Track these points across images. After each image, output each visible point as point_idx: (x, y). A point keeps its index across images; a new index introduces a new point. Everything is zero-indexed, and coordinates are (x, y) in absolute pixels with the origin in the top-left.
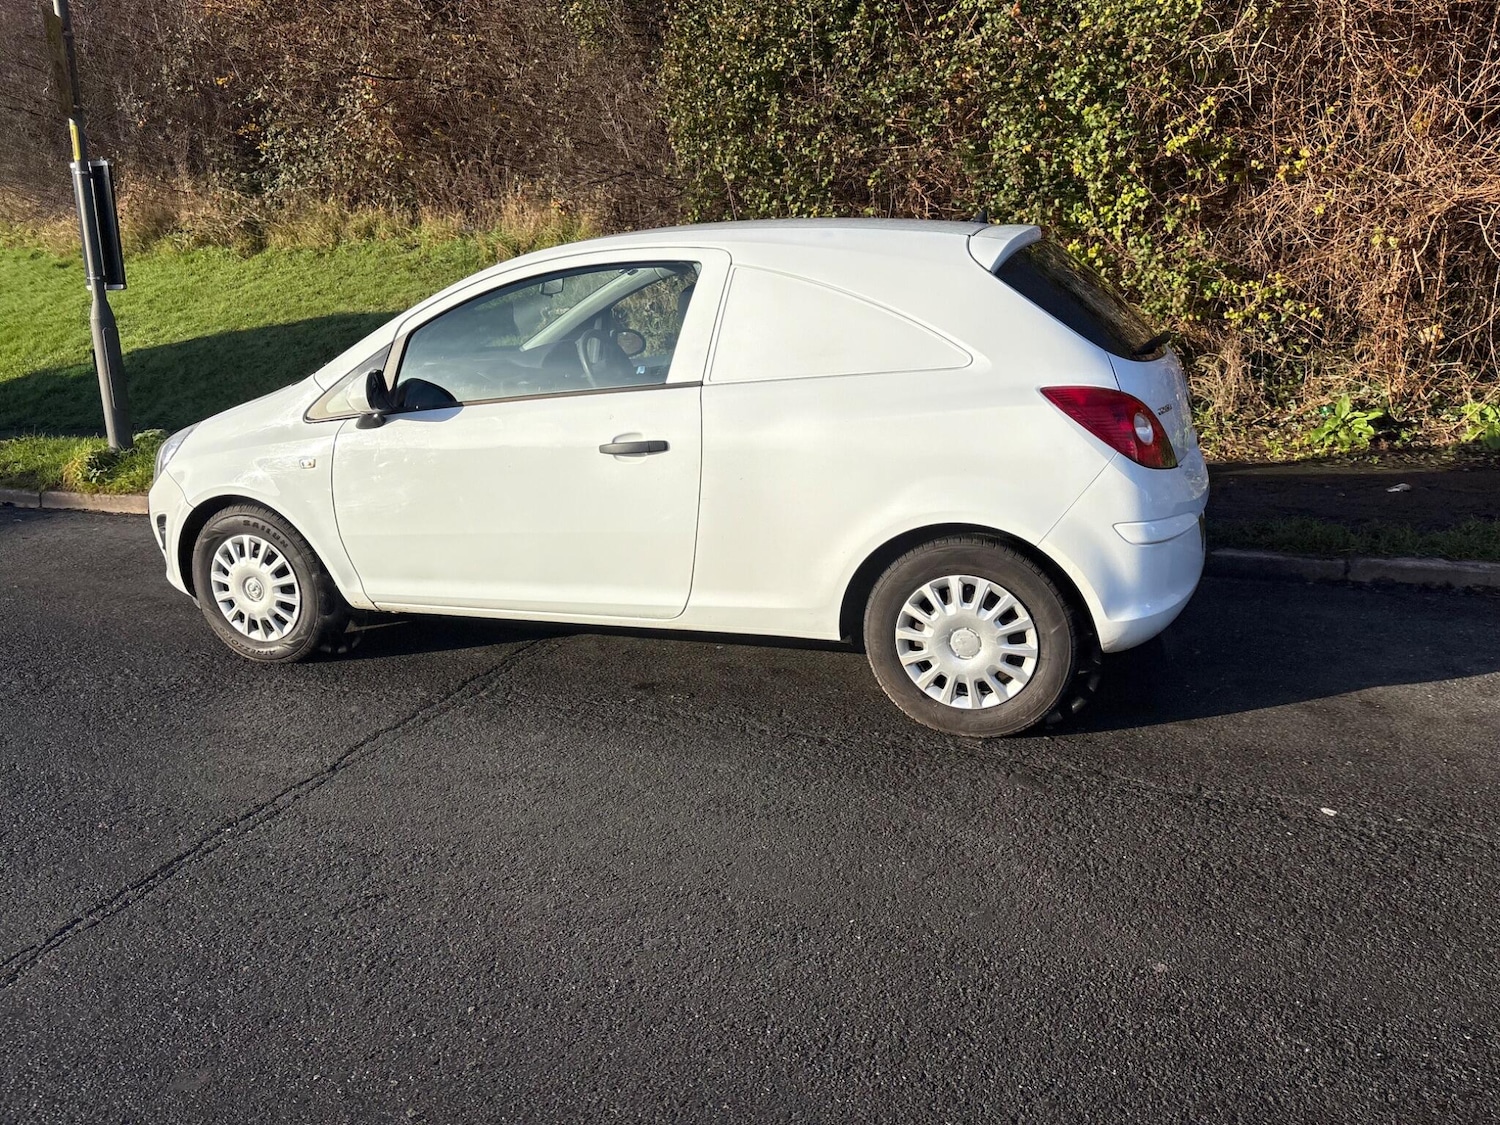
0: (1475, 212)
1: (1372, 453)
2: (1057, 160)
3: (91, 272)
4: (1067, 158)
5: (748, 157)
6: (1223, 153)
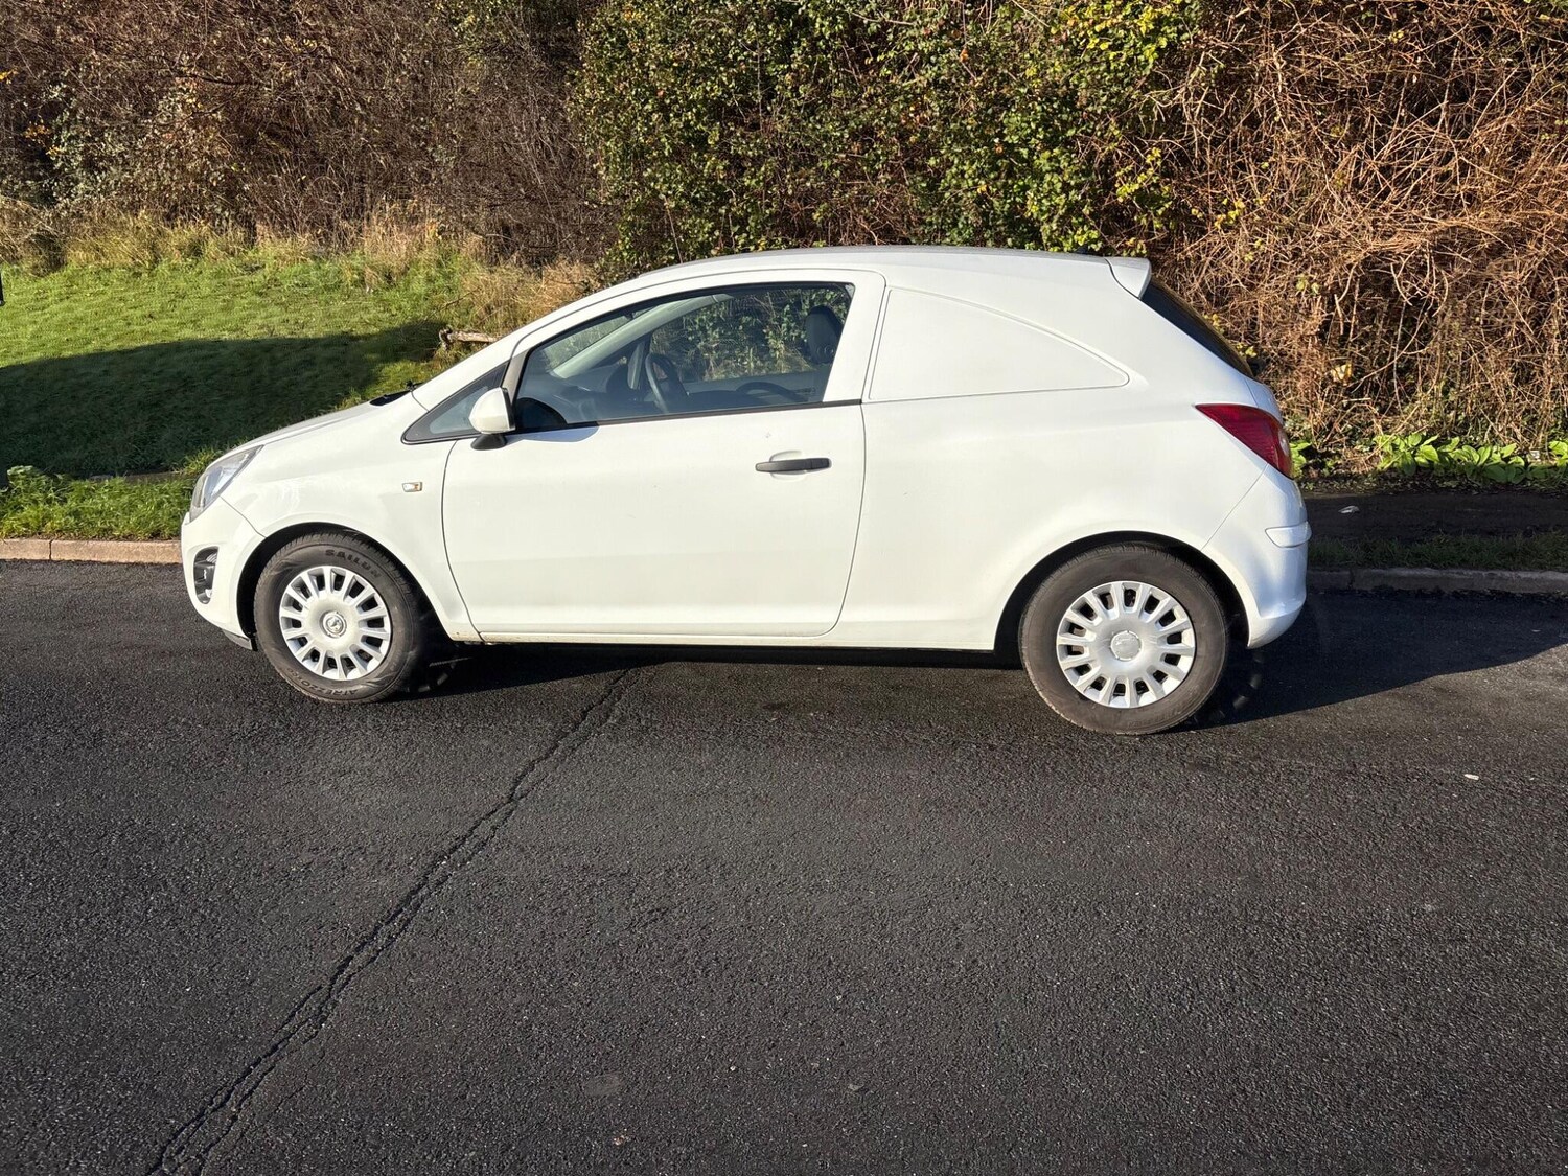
0: (1388, 262)
1: (1303, 481)
2: (1008, 201)
4: (1018, 199)
5: (689, 187)
6: (1166, 202)
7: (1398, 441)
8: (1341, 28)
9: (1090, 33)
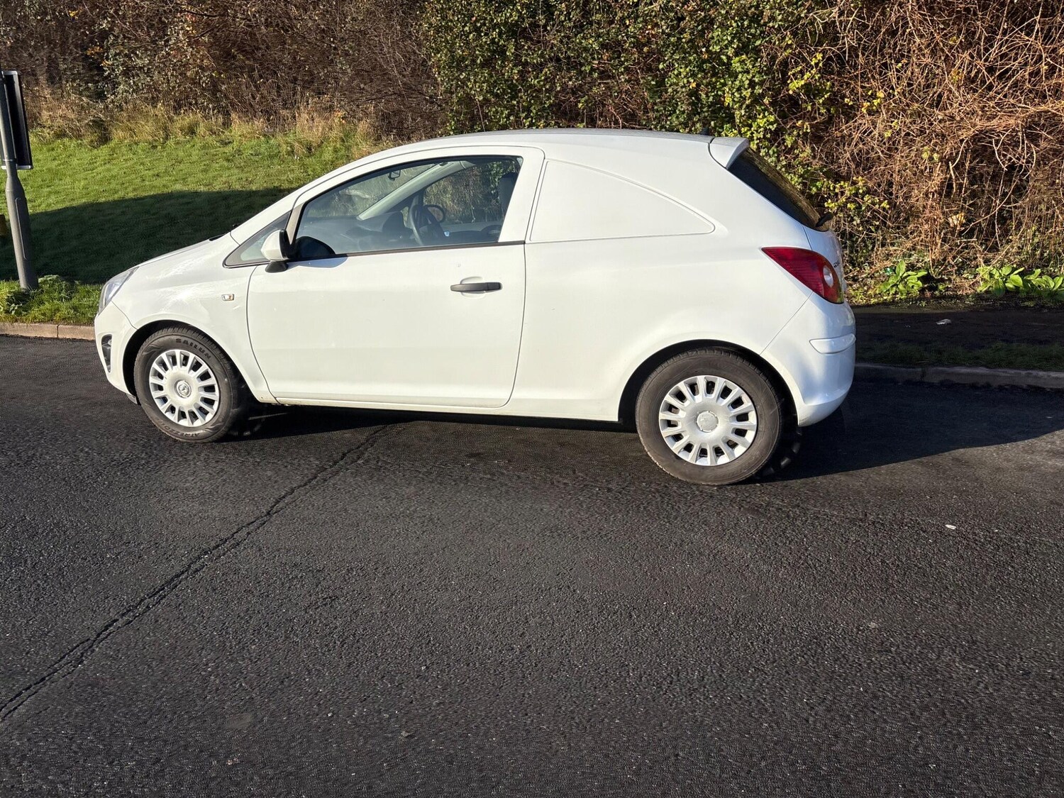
0: (990, 137)
1: (920, 299)
2: (713, 94)
3: (6, 156)
4: (719, 93)
5: (492, 85)
6: (827, 93)
7: (994, 271)
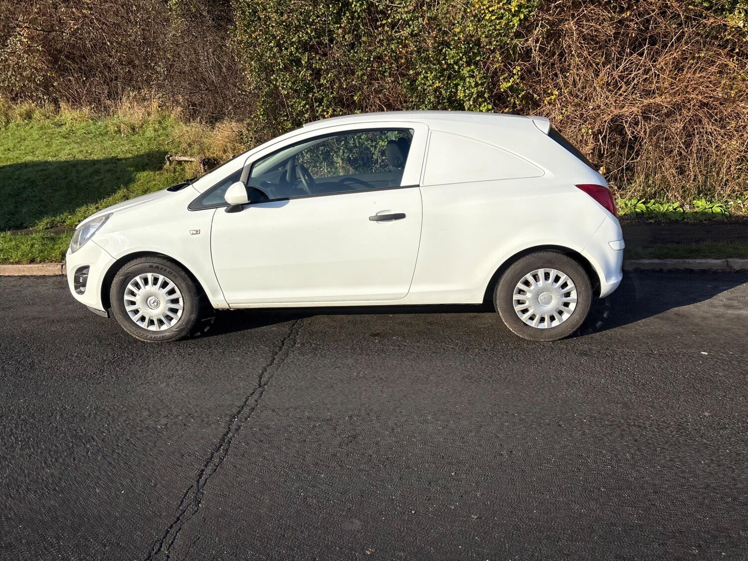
0: (622, 119)
2: (449, 91)
4: (453, 90)
5: (293, 83)
6: (523, 92)
7: (627, 202)
8: (602, 10)
9: (487, 11)
